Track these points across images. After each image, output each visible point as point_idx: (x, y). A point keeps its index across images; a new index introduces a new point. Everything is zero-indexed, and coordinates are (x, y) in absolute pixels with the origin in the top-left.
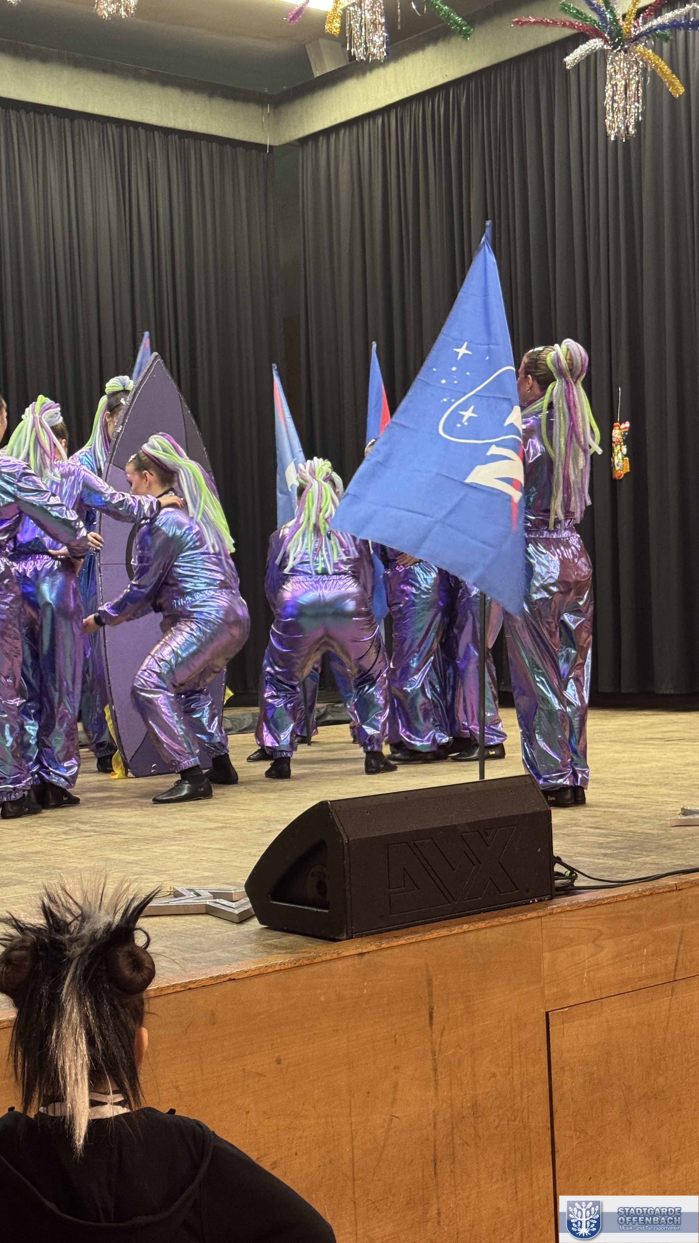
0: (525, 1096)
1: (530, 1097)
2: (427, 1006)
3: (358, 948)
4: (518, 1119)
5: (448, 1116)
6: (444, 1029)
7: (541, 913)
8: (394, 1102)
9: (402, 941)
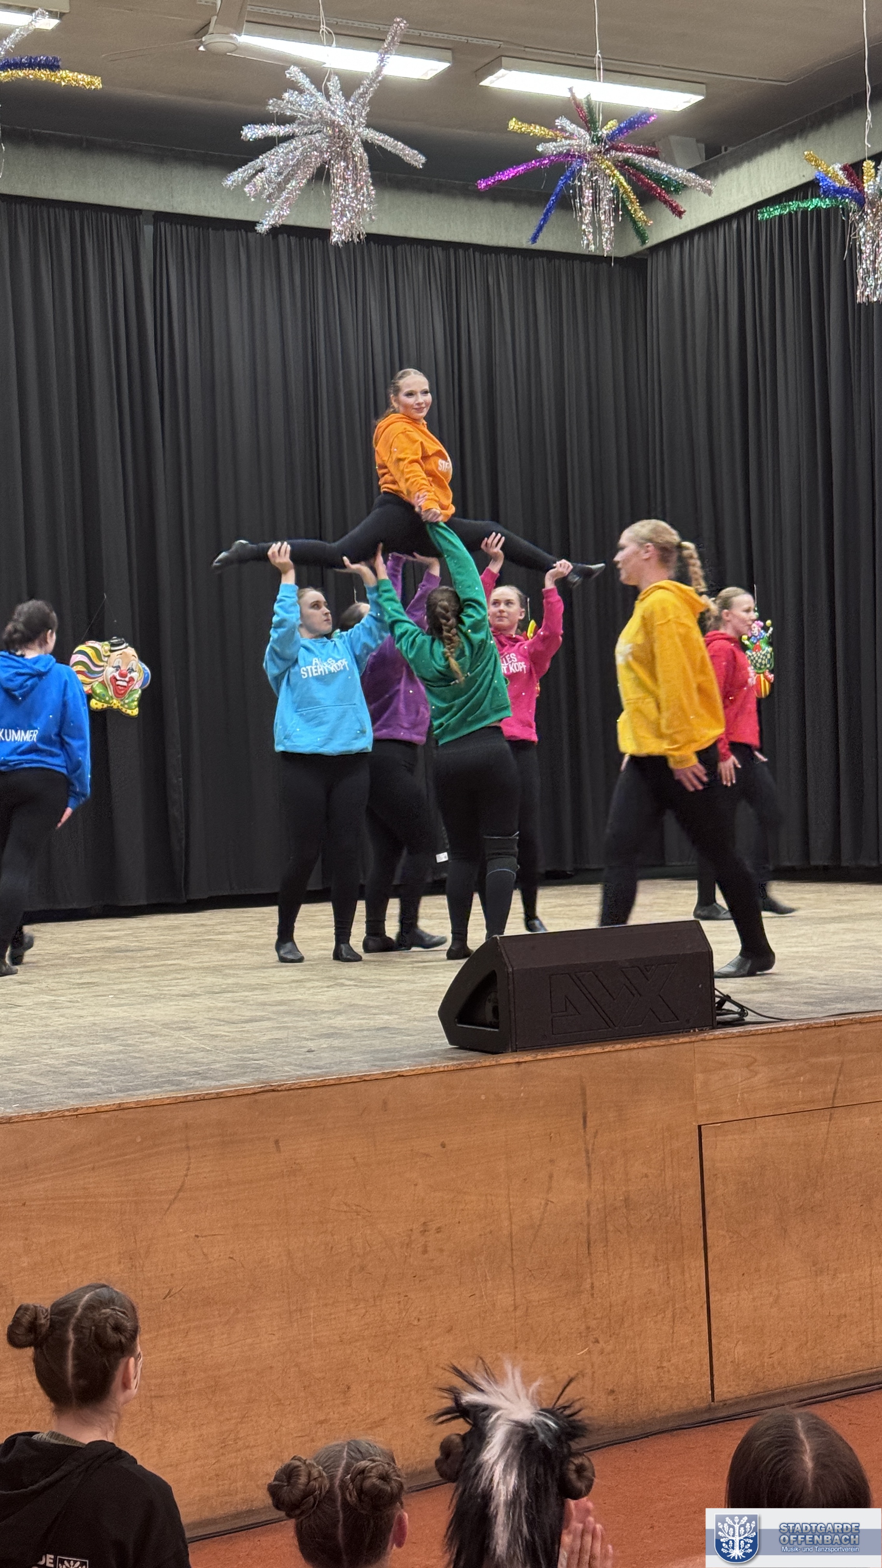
0: (677, 1196)
1: (682, 1200)
2: (581, 1112)
3: (516, 1057)
4: (670, 1215)
5: (600, 1206)
6: (597, 1132)
7: (694, 1039)
8: (549, 1189)
9: (556, 1055)
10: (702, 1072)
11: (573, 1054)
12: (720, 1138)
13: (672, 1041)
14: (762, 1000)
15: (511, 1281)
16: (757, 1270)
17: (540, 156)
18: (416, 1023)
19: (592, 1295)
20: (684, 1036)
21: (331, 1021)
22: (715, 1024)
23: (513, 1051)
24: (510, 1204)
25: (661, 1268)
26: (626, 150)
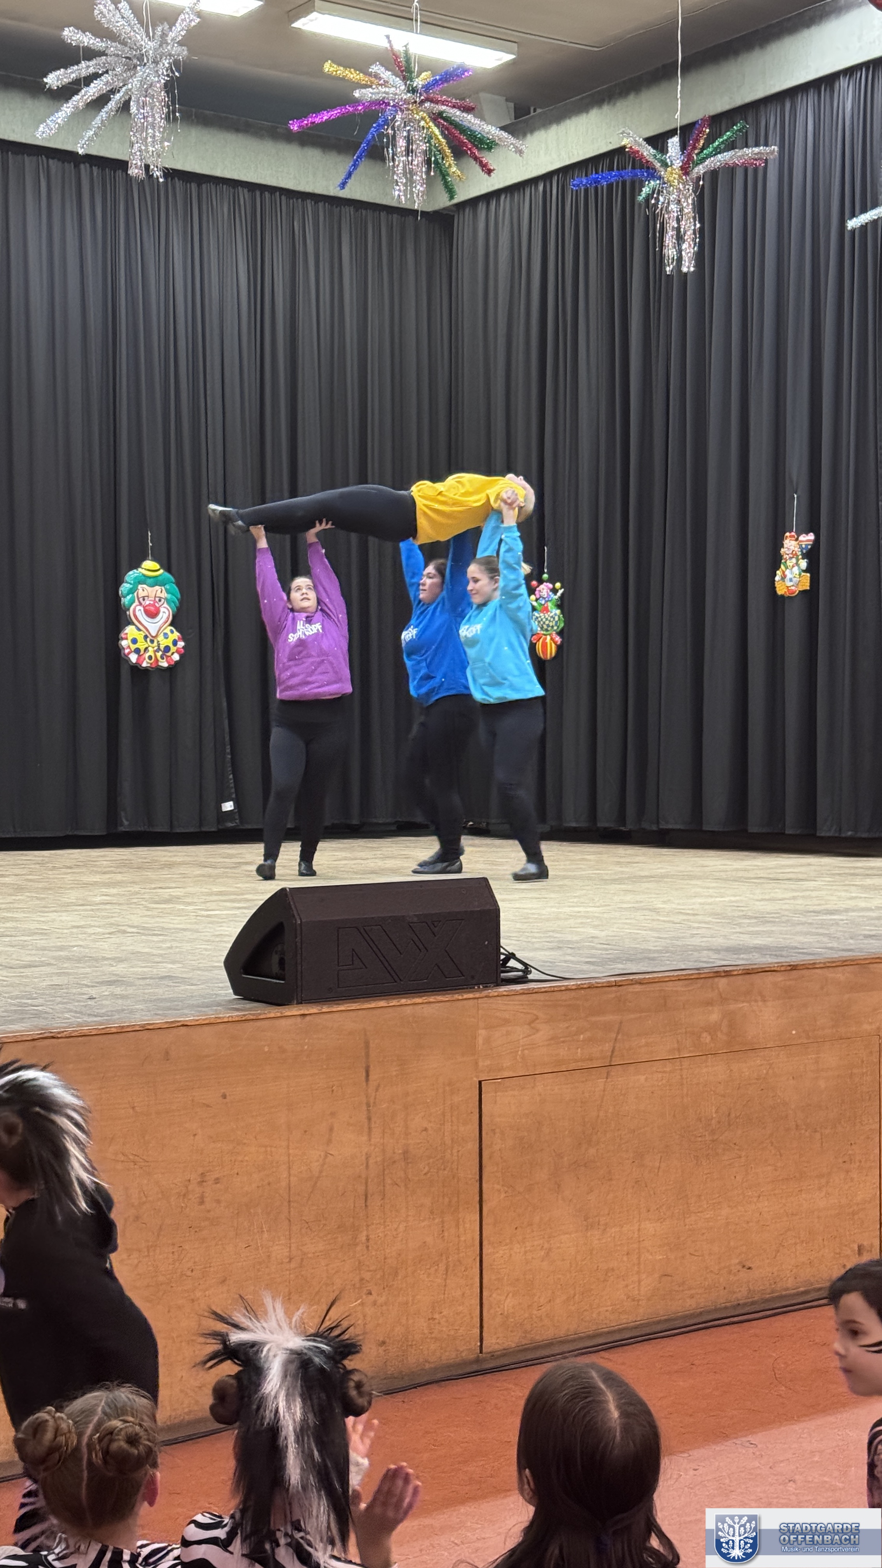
0: (455, 1151)
1: (460, 1154)
2: (364, 1065)
3: (300, 1010)
4: (448, 1169)
5: (379, 1159)
6: (379, 1086)
7: (477, 995)
8: (329, 1141)
9: (342, 1008)
10: (486, 1029)
11: (358, 1008)
12: (499, 1094)
13: (456, 996)
14: (544, 958)
15: (287, 1233)
16: (530, 1224)
17: (356, 102)
18: (199, 972)
19: (368, 1247)
20: (469, 992)
21: (113, 968)
22: (499, 981)
23: (298, 1003)
24: (289, 1155)
25: (437, 1221)
26: (443, 103)
